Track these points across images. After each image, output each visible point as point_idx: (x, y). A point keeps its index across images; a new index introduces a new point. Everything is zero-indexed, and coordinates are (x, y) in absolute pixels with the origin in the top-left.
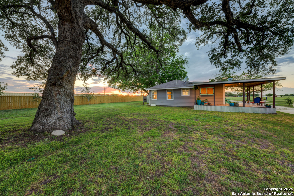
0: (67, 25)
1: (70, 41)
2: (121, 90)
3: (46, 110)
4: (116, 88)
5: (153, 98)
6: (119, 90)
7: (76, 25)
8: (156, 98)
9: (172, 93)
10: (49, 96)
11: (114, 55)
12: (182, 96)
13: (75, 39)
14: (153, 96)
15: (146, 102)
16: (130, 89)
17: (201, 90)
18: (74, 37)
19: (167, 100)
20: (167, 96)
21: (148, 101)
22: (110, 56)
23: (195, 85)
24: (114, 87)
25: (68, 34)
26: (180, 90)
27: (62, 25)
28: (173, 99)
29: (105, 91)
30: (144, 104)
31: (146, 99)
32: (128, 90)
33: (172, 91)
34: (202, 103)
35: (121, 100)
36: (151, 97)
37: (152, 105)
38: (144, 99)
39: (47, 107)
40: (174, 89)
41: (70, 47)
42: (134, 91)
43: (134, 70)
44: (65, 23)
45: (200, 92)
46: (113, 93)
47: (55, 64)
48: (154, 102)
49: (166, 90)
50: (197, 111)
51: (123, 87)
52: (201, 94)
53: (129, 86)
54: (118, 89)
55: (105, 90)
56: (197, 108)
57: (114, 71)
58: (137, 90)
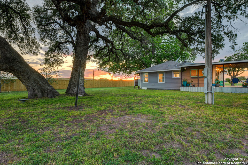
0: (82, 36)
1: (83, 45)
2: (112, 73)
3: (74, 84)
4: (106, 71)
5: (144, 81)
6: (110, 73)
7: (86, 34)
8: (147, 82)
9: (163, 76)
10: (75, 77)
11: (106, 44)
12: (173, 78)
13: (85, 43)
14: (144, 79)
15: (138, 85)
16: (121, 73)
17: (191, 71)
18: (85, 42)
19: (158, 82)
20: (159, 78)
21: (139, 85)
22: (103, 43)
23: (181, 67)
24: (104, 70)
25: (82, 41)
26: (171, 72)
27: (79, 36)
28: (164, 82)
29: (94, 75)
30: (135, 88)
31: (137, 83)
32: (119, 73)
33: (163, 73)
34: (188, 85)
35: (112, 84)
36: (142, 80)
37: (143, 88)
38: (135, 83)
39: (74, 82)
40: (165, 71)
41: (83, 48)
42: (127, 74)
43: (123, 54)
44: (81, 35)
45: (190, 74)
46: (101, 78)
47: (77, 59)
48: (145, 85)
49: (157, 72)
50: (182, 92)
51: (113, 70)
52: (191, 76)
53: (121, 69)
54: (109, 71)
55: (94, 73)
56: (183, 89)
57: (106, 55)
58: (130, 73)
